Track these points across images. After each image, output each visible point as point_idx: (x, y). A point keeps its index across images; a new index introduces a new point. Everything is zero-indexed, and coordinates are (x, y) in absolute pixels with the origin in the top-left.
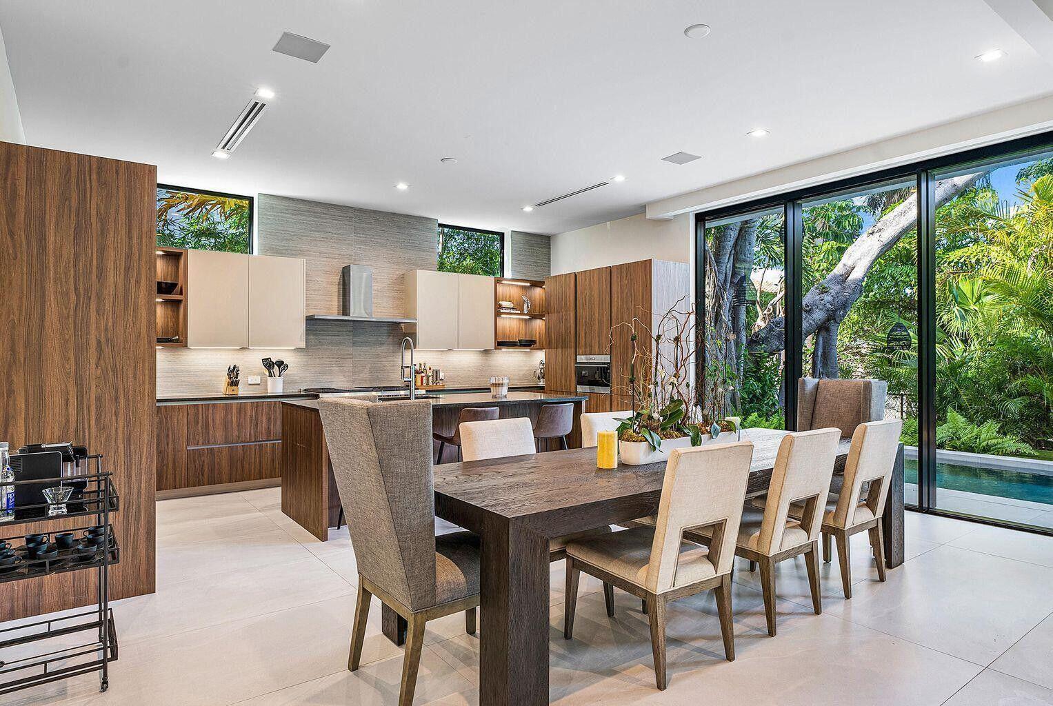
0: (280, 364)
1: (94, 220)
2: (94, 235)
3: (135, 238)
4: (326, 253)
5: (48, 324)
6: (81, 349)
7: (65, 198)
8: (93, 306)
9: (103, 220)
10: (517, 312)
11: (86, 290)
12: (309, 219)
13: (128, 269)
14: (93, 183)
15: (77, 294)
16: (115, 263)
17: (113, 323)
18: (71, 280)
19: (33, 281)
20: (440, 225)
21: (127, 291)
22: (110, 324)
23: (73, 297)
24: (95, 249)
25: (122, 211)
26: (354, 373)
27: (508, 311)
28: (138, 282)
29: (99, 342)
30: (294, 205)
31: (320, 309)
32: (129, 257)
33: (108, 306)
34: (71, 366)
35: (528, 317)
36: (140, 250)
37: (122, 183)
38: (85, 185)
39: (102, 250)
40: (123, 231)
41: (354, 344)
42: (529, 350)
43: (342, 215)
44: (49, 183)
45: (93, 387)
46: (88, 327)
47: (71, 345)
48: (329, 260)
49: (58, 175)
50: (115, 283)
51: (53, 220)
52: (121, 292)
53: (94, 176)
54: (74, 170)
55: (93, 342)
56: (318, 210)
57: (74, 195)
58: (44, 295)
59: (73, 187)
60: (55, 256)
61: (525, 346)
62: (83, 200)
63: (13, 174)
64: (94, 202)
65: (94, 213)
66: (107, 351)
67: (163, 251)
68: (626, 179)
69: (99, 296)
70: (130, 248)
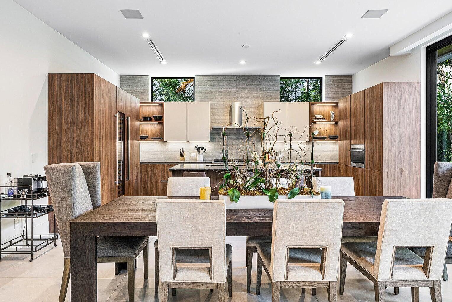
0: (202, 148)
1: (75, 96)
2: (75, 102)
3: (87, 101)
4: (223, 98)
5: (62, 134)
6: (72, 143)
7: (67, 89)
8: (75, 127)
9: (78, 96)
10: (325, 120)
11: (73, 122)
12: (216, 83)
13: (85, 113)
14: (75, 84)
15: (71, 123)
16: (82, 111)
17: (81, 133)
18: (69, 118)
19: (59, 119)
20: (281, 78)
21: (85, 121)
22: (80, 133)
23: (69, 124)
24: (75, 107)
25: (84, 92)
26: (237, 153)
27: (319, 120)
28: (88, 117)
29: (77, 140)
30: (209, 78)
31: (221, 124)
32: (86, 108)
33: (79, 127)
34: (69, 149)
35: (334, 123)
36: (89, 106)
37: (83, 82)
38: (73, 84)
39: (77, 107)
40: (84, 98)
41: (237, 139)
42: (335, 141)
43: (231, 79)
44: (63, 85)
45: (75, 157)
46: (74, 134)
47: (69, 141)
48: (225, 101)
49: (65, 82)
50: (81, 118)
51: (64, 98)
52: (83, 121)
53: (75, 80)
54: (70, 79)
55: (75, 140)
56: (220, 78)
57: (70, 89)
58: (61, 124)
59: (69, 86)
60: (65, 111)
61: (331, 139)
62: (72, 90)
63: (53, 84)
64: (75, 89)
65: (75, 94)
66: (79, 143)
67: (158, 104)
68: (354, 35)
69: (77, 123)
70: (86, 105)
